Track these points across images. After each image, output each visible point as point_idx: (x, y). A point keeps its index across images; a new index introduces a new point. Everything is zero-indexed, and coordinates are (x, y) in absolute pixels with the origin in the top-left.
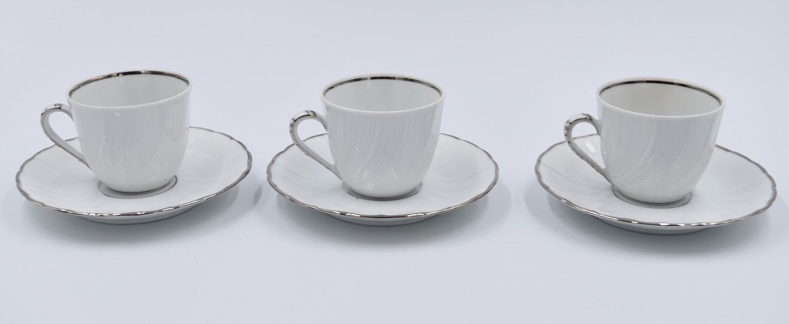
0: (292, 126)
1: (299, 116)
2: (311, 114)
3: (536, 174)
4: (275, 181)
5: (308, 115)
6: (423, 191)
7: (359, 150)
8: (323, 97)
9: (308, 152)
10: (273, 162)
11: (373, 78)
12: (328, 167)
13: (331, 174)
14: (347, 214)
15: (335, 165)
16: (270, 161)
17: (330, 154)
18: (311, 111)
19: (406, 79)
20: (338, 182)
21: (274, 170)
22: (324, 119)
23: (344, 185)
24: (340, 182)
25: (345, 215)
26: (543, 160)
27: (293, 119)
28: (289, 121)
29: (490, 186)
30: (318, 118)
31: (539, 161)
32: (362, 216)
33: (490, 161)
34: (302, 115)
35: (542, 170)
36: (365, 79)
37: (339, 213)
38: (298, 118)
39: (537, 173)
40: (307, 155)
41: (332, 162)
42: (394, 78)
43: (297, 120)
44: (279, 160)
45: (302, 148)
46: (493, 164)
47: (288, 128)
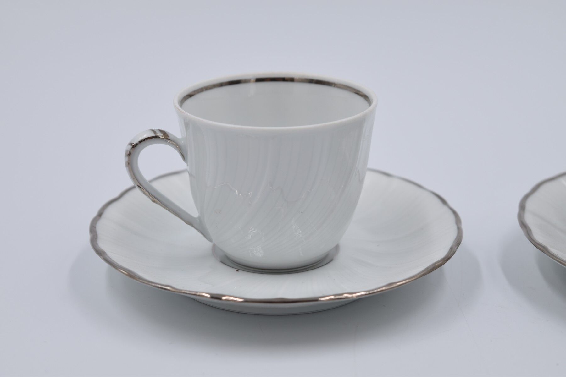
0: (129, 154)
1: (140, 139)
2: (160, 134)
3: (522, 227)
4: (102, 245)
5: (156, 137)
6: (342, 258)
7: (239, 194)
8: (180, 108)
9: (156, 198)
10: (100, 215)
11: (259, 80)
12: (189, 221)
13: (193, 232)
14: (224, 298)
15: (199, 218)
16: (95, 214)
17: (192, 202)
18: (162, 131)
19: (311, 81)
20: (204, 244)
21: (101, 226)
22: (182, 143)
23: (215, 249)
24: (206, 244)
25: (220, 299)
26: (530, 205)
27: (131, 144)
28: (126, 147)
29: (451, 248)
30: (171, 141)
31: (522, 207)
32: (247, 301)
33: (445, 208)
34: (145, 136)
35: (529, 219)
36: (246, 81)
37: (208, 296)
38: (140, 142)
39: (524, 225)
40: (154, 201)
41: (195, 213)
42: (292, 80)
43: (136, 145)
44: (110, 212)
45: (148, 192)
46: (450, 213)
47: (122, 159)
